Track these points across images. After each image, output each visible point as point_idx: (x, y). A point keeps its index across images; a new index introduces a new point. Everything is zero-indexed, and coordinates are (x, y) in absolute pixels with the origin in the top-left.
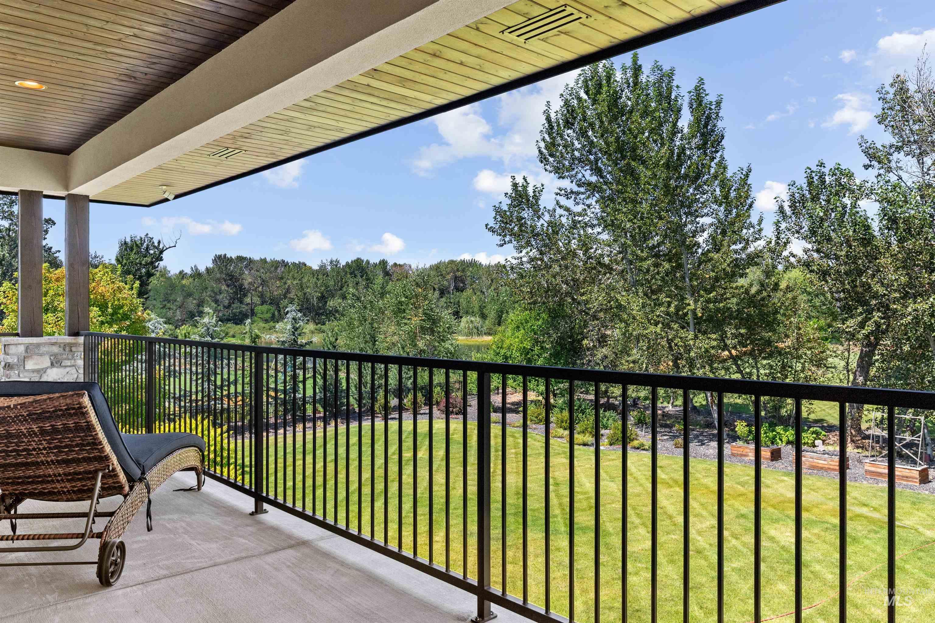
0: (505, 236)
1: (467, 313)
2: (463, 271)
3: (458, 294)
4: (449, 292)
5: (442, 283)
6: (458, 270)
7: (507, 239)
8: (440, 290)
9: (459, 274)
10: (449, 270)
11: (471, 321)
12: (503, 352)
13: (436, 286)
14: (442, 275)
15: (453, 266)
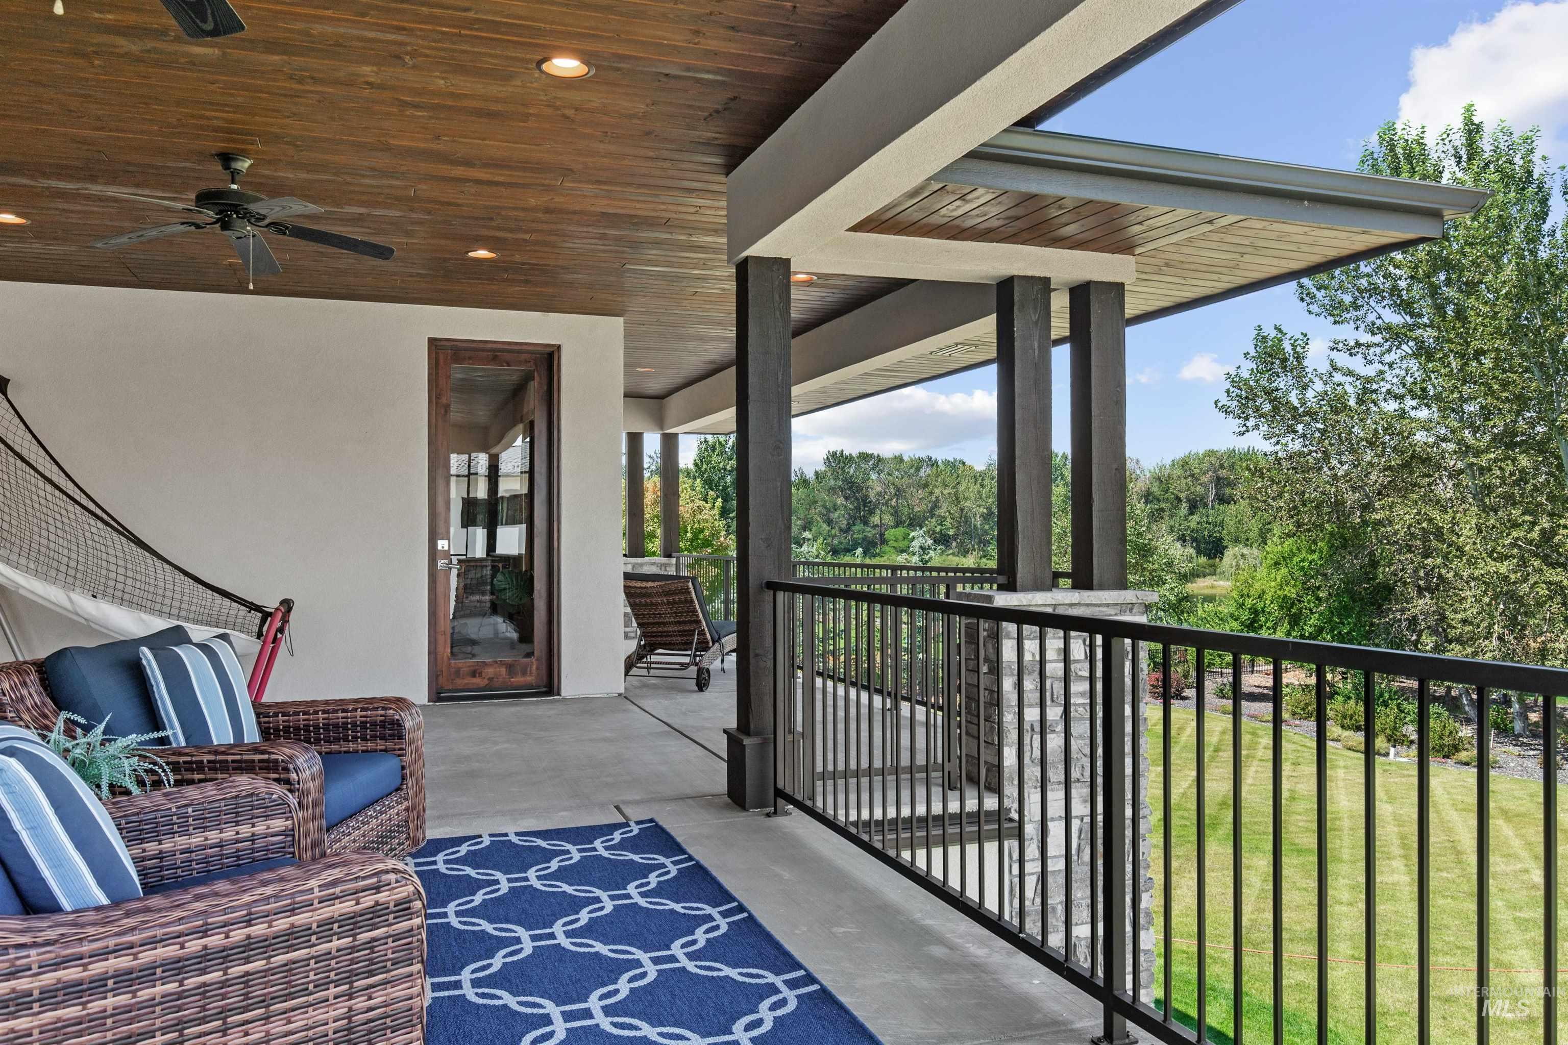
0: (1247, 419)
1: (1237, 540)
2: (1232, 467)
3: (1221, 507)
4: (1205, 505)
5: (1192, 489)
6: (1222, 466)
7: (1251, 423)
8: (1188, 500)
9: (1223, 473)
10: (1205, 466)
11: (1243, 555)
12: (1249, 602)
13: (1182, 495)
14: (1193, 476)
15: (1213, 459)
